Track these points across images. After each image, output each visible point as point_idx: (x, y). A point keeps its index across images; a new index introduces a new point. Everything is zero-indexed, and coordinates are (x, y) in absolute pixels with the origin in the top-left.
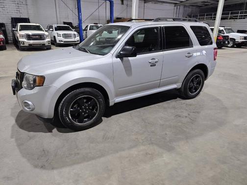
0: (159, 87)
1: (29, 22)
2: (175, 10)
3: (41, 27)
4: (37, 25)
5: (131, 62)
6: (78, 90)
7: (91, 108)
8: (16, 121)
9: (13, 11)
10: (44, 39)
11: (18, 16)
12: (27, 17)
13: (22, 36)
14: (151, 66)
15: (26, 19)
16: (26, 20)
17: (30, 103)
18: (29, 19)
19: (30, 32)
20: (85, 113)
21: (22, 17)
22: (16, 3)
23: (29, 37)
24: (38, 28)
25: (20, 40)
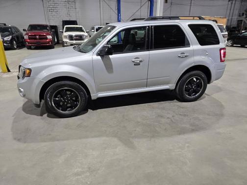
0: (147, 86)
1: (77, 24)
2: (230, 6)
3: (83, 29)
4: (81, 26)
5: (111, 60)
6: (59, 82)
7: (74, 99)
8: (24, 105)
9: (64, 15)
10: (83, 40)
11: (68, 19)
12: (75, 20)
13: (66, 37)
14: (134, 65)
15: (74, 21)
16: (74, 23)
17: (22, 90)
18: (76, 22)
19: (74, 34)
20: (68, 103)
21: (71, 20)
22: (67, 7)
23: (71, 38)
24: (80, 30)
25: (65, 40)
